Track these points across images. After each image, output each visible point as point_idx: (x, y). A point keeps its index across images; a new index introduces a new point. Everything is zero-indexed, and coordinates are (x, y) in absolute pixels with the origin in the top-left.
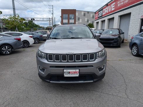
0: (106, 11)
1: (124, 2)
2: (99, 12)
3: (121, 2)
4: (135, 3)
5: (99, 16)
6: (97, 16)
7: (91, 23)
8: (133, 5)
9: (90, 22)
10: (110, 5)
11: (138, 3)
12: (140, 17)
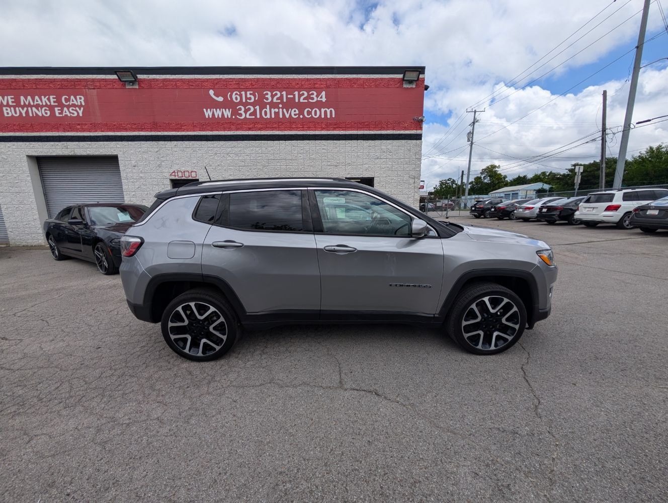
1: (50, 111)
3: (31, 106)
8: (119, 133)
11: (143, 134)
12: (168, 175)
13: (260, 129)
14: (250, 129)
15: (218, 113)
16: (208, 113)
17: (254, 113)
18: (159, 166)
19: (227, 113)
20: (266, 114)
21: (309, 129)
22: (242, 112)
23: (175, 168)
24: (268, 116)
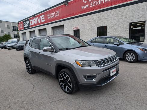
0: (34, 21)
1: (54, 16)
2: (25, 23)
3: (51, 16)
4: (65, 17)
5: (25, 27)
6: (22, 27)
7: (8, 34)
8: (64, 19)
9: (5, 33)
10: (39, 16)
11: (68, 18)
12: (73, 29)
13: (97, 9)
14: (93, 10)
15: (85, 7)
16: (82, 8)
17: (95, 4)
18: (71, 26)
19: (87, 6)
20: (99, 3)
21: (114, 4)
22: (91, 4)
23: (75, 26)
24: (99, 4)
